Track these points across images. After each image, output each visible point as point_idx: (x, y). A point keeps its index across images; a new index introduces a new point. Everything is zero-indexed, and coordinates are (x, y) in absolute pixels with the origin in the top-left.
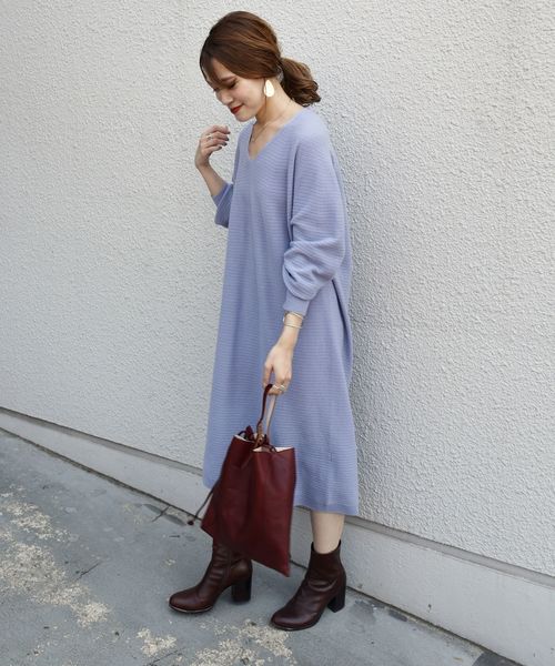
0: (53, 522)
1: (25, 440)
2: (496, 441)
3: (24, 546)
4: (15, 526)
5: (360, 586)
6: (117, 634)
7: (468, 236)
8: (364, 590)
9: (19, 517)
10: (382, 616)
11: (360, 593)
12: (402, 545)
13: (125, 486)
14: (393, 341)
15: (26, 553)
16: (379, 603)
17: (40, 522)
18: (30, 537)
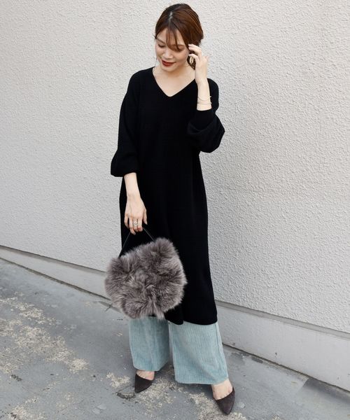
0: (45, 314)
1: (19, 265)
2: (315, 257)
3: (30, 328)
4: (22, 316)
5: (234, 344)
6: (94, 376)
7: (298, 139)
8: (237, 346)
9: (24, 311)
10: (248, 361)
11: (234, 348)
12: (260, 319)
13: (85, 291)
14: (253, 200)
15: (32, 332)
16: (246, 354)
17: (37, 314)
18: (33, 322)
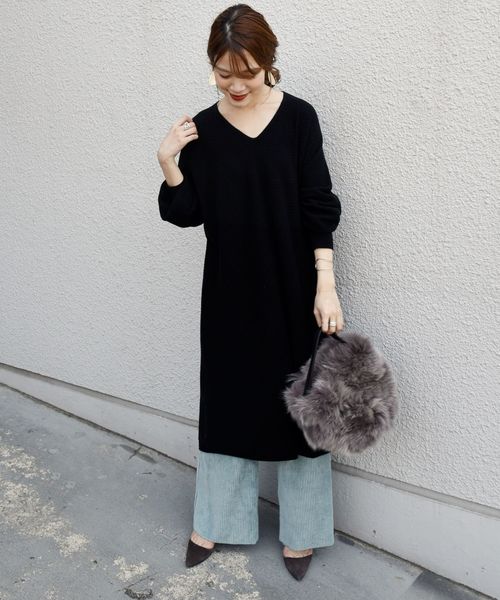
0: (37, 463)
3: (12, 485)
4: (4, 466)
6: (96, 562)
7: (405, 204)
12: (349, 478)
13: (102, 429)
15: (13, 491)
17: (26, 462)
18: (17, 476)
